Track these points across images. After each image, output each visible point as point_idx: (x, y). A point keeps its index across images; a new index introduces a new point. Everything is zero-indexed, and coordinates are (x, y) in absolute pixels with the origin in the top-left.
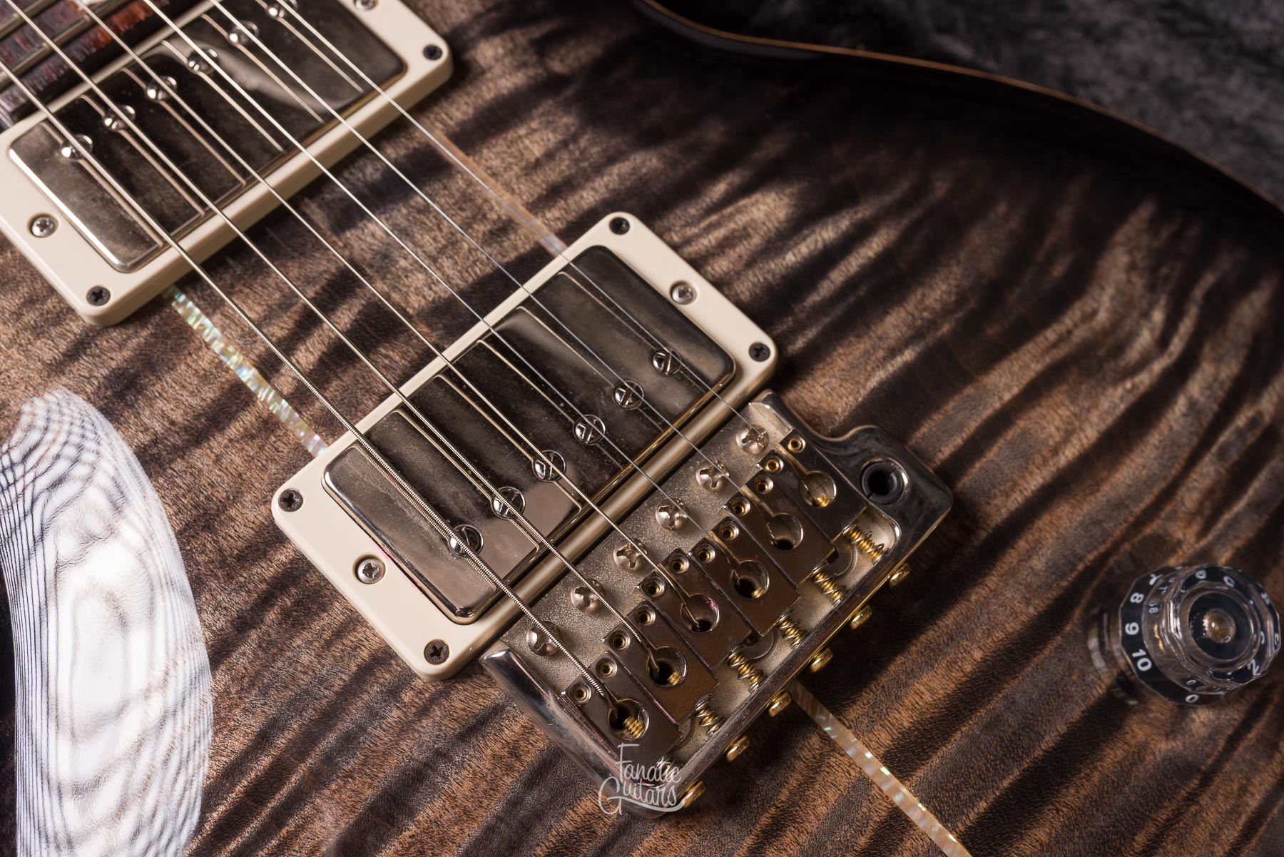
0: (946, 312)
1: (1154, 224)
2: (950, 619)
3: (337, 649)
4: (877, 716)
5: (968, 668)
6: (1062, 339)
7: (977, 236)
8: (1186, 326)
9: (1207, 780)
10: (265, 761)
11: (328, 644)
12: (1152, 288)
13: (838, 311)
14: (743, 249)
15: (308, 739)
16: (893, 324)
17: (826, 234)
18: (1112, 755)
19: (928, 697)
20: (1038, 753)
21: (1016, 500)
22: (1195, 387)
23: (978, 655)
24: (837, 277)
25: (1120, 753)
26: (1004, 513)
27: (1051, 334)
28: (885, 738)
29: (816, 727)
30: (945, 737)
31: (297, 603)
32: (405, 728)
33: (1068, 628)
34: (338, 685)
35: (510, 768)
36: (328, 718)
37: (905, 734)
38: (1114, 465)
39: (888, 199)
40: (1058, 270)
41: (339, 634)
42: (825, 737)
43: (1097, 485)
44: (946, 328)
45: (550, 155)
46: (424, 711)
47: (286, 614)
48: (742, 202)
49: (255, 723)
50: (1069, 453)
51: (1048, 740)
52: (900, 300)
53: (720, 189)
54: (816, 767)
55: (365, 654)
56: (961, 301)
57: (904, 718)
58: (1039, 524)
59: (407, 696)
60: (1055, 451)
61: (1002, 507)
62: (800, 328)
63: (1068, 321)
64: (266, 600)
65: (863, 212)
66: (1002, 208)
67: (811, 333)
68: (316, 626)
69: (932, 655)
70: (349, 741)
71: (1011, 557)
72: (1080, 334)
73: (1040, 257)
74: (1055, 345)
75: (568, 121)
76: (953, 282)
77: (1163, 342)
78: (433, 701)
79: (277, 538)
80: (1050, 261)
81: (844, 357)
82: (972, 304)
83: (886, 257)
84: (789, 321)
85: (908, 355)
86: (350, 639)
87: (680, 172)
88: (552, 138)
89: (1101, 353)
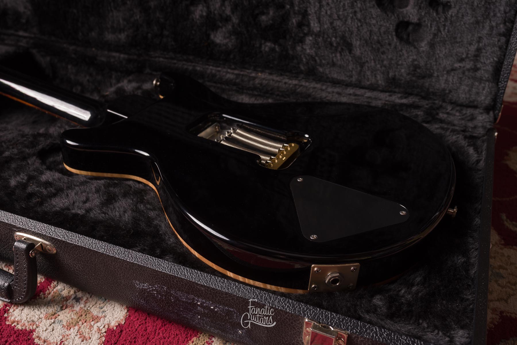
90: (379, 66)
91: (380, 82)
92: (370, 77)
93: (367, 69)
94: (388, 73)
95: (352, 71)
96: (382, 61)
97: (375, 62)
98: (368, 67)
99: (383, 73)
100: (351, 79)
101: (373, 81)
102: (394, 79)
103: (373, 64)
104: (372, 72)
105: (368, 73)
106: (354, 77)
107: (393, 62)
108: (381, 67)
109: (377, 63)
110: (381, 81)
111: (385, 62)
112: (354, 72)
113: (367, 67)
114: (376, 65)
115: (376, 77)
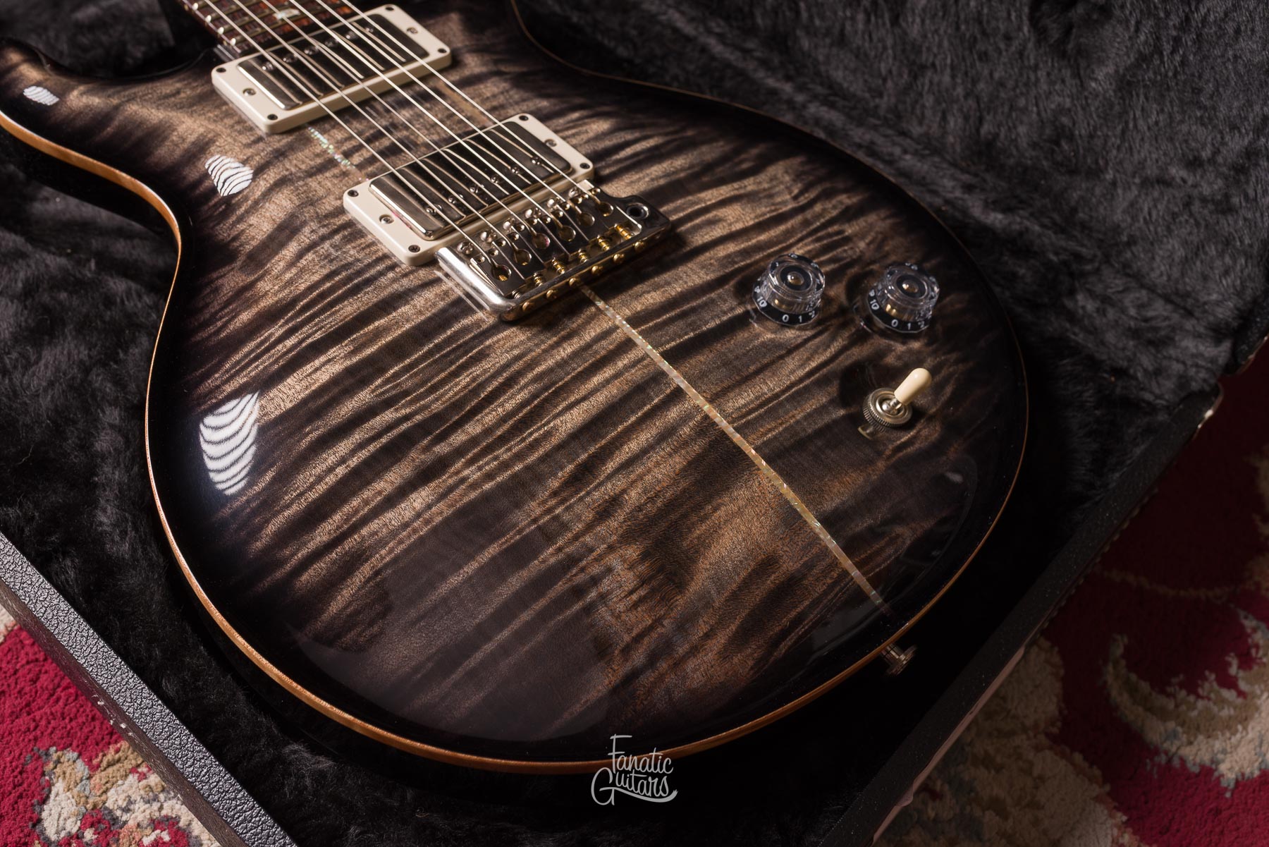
0: (682, 170)
1: (802, 164)
2: (666, 276)
3: (367, 251)
4: (624, 304)
5: (673, 294)
6: (741, 188)
7: (704, 148)
8: (811, 195)
9: (790, 352)
10: (328, 285)
11: (363, 249)
12: (794, 181)
13: (628, 162)
14: (585, 137)
15: (349, 279)
16: (656, 170)
17: (629, 136)
18: (742, 336)
19: (652, 301)
20: (704, 328)
21: (707, 238)
22: (809, 214)
23: (679, 290)
24: (628, 151)
25: (746, 335)
26: (700, 242)
27: (736, 185)
28: (628, 312)
29: (594, 305)
30: (659, 316)
31: (350, 234)
32: (394, 280)
33: (727, 287)
34: (366, 262)
35: (443, 299)
36: (359, 273)
37: (638, 313)
38: (760, 234)
39: (661, 131)
40: (745, 166)
41: (369, 246)
42: (598, 308)
43: (750, 240)
44: (682, 175)
45: (494, 96)
46: (405, 275)
47: (345, 237)
48: (586, 121)
49: (325, 272)
50: (739, 226)
51: (711, 325)
52: (660, 163)
53: (576, 115)
54: (592, 318)
55: (380, 254)
56: (691, 167)
57: (638, 306)
58: (718, 248)
59: (398, 270)
60: (730, 225)
61: (699, 239)
62: (608, 166)
63: (746, 182)
64: (336, 232)
65: (648, 132)
66: (721, 143)
67: (613, 169)
68: (359, 242)
69: (656, 288)
70: (368, 282)
71: (702, 258)
72: (750, 188)
73: (736, 160)
74: (737, 189)
75: (504, 85)
76: (688, 161)
77: (795, 198)
78: (411, 272)
79: (341, 211)
80: (741, 162)
81: (627, 179)
82: (696, 169)
83: (656, 148)
84: (603, 163)
85: (662, 182)
86: (374, 248)
87: (557, 108)
88: (495, 90)
89: (761, 195)
90: (960, 90)
91: (951, 139)
92: (928, 113)
93: (926, 88)
94: (981, 120)
95: (885, 80)
96: (975, 82)
97: (953, 77)
98: (931, 83)
99: (966, 118)
100: (877, 100)
101: (935, 130)
102: (990, 144)
103: (947, 79)
104: (938, 102)
105: (929, 101)
106: (886, 98)
107: (1003, 95)
108: (966, 96)
109: (959, 81)
110: (955, 137)
111: (981, 86)
112: (890, 84)
113: (927, 81)
114: (954, 87)
115: (944, 118)
